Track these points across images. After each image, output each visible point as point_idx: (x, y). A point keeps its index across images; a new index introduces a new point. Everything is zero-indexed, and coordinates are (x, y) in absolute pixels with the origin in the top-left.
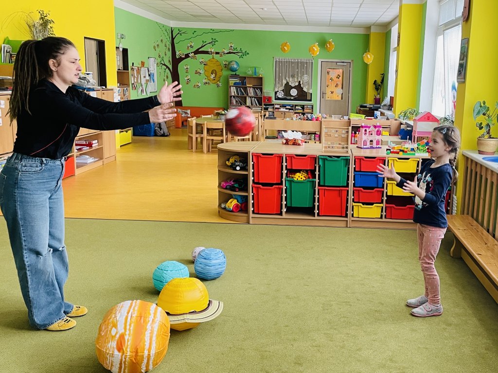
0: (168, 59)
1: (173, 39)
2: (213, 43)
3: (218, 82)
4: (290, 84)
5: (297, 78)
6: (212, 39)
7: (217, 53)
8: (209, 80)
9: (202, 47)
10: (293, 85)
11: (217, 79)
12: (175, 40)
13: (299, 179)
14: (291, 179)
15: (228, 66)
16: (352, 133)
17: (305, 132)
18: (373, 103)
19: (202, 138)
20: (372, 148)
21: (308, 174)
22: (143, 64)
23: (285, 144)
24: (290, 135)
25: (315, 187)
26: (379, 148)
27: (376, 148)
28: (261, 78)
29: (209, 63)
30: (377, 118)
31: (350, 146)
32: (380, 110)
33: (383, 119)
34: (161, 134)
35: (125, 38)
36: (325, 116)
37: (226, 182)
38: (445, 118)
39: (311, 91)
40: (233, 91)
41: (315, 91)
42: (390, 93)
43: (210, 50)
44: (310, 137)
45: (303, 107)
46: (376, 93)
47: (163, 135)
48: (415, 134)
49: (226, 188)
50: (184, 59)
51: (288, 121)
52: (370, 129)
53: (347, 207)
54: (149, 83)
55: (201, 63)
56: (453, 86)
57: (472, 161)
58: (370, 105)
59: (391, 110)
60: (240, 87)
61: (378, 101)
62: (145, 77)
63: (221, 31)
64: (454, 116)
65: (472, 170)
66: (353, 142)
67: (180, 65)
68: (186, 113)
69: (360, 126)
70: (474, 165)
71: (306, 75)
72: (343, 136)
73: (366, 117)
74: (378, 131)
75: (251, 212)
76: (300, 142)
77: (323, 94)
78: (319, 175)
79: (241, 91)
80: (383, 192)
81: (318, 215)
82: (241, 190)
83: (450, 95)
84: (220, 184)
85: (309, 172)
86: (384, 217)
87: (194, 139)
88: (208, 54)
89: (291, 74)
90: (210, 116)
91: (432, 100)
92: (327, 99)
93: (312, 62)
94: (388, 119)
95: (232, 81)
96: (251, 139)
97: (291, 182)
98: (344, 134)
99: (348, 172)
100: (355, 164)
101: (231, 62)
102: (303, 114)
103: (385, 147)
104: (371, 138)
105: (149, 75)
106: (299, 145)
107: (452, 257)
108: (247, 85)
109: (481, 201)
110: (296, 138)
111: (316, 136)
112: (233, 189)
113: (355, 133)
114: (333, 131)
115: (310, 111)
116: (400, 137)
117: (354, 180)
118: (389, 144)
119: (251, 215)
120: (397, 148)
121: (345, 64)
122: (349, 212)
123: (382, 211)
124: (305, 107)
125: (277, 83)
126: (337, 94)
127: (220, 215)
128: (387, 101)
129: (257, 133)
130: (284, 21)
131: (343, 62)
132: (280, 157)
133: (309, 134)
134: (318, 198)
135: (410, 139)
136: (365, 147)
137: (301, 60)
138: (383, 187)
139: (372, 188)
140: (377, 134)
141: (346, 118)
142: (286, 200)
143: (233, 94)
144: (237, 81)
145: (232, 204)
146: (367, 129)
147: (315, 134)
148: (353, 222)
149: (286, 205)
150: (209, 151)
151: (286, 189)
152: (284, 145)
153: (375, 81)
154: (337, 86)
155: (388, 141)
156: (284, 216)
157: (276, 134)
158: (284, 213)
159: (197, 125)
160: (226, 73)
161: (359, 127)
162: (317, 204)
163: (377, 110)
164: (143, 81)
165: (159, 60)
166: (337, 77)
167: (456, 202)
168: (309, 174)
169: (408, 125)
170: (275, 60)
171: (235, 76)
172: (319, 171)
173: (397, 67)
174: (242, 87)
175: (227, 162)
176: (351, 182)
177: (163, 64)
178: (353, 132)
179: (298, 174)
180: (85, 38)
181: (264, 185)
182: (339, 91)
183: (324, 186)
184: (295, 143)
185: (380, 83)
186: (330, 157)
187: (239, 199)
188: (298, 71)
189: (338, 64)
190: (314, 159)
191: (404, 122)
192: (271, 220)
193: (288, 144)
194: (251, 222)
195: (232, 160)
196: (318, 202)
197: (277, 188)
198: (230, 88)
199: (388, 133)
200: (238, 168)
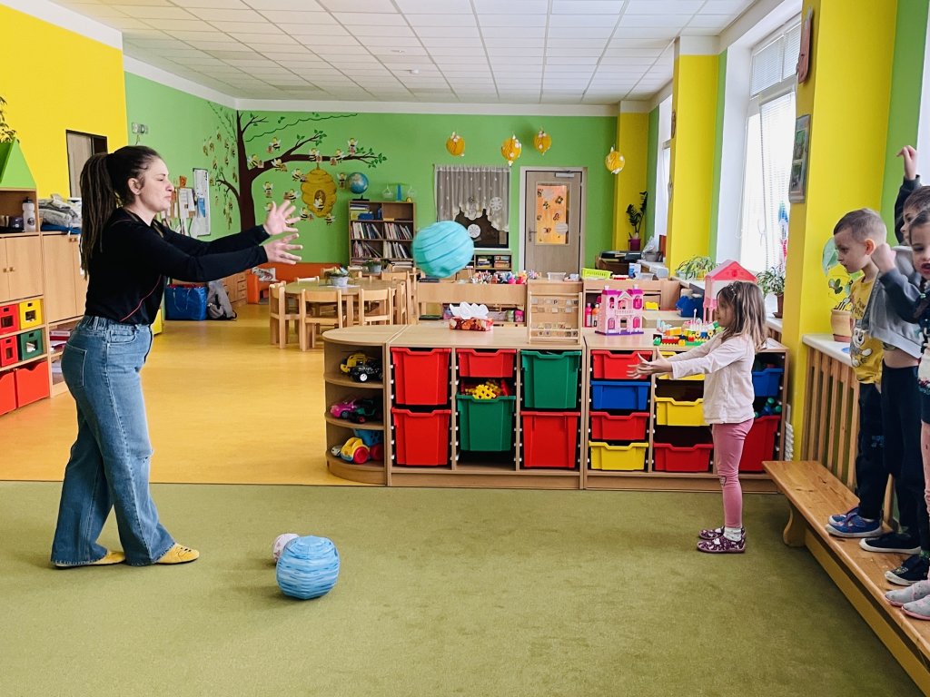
0: (231, 171)
1: (240, 133)
2: (318, 139)
3: (329, 215)
4: (466, 215)
5: (480, 205)
6: (316, 131)
7: (326, 159)
8: (311, 210)
9: (296, 147)
10: (472, 218)
11: (326, 208)
12: (244, 135)
13: (484, 397)
14: (467, 397)
15: (346, 183)
16: (586, 306)
17: (496, 306)
18: (627, 249)
19: (297, 322)
20: (625, 333)
21: (500, 387)
22: (183, 181)
23: (456, 328)
24: (464, 312)
25: (515, 412)
26: (638, 333)
27: (633, 333)
28: (411, 205)
29: (309, 178)
30: (635, 276)
31: (583, 330)
32: (639, 261)
33: (647, 279)
34: (218, 316)
35: (147, 133)
36: (535, 275)
37: (341, 405)
38: (767, 273)
39: (506, 229)
40: (358, 230)
41: (513, 226)
42: (660, 228)
43: (311, 153)
44: (506, 316)
45: (492, 259)
46: (631, 229)
47: (224, 318)
48: (709, 303)
49: (341, 418)
50: (262, 170)
51: (461, 285)
52: (621, 298)
53: (578, 450)
54: (195, 218)
55: (295, 178)
56: (780, 212)
57: (822, 354)
58: (621, 252)
59: (662, 261)
60: (370, 223)
61: (635, 245)
62: (187, 206)
63: (332, 116)
64: (783, 270)
65: (821, 374)
66: (589, 324)
67: (255, 183)
68: (268, 274)
69: (601, 292)
70: (826, 362)
71: (497, 198)
72: (568, 310)
73: (614, 276)
74: (636, 300)
75: (390, 463)
76: (484, 324)
77: (530, 232)
78: (522, 388)
79: (372, 229)
80: (648, 419)
81: (522, 466)
82: (369, 420)
83: (776, 230)
84: (328, 409)
85: (502, 382)
86: (650, 467)
87: (282, 324)
88: (309, 160)
89: (467, 197)
90: (313, 279)
91: (740, 240)
92: (538, 242)
93: (508, 173)
94: (655, 278)
95: (356, 212)
96: (391, 322)
97: (468, 402)
98: (570, 307)
99: (580, 381)
100: (592, 366)
101: (353, 174)
102: (492, 272)
103: (650, 332)
104: (622, 314)
105: (196, 203)
106: (483, 330)
107: (787, 545)
108: (385, 220)
109: (842, 433)
110: (477, 316)
111: (517, 313)
112: (354, 418)
113: (593, 307)
114: (548, 302)
115: (506, 266)
116: (679, 312)
117: (591, 397)
118: (658, 325)
119: (391, 469)
120: (674, 331)
121: (572, 175)
122: (583, 461)
123: (647, 457)
124: (497, 258)
125: (442, 213)
126: (556, 233)
127: (331, 470)
128: (653, 244)
129: (403, 310)
130: (453, 95)
131: (568, 172)
132: (445, 354)
133: (504, 309)
134: (522, 433)
135: (700, 315)
136: (611, 331)
137: (487, 169)
138: (648, 410)
139: (627, 412)
140: (634, 307)
141: (575, 277)
142: (458, 438)
143: (357, 237)
144: (365, 210)
145: (352, 447)
146: (615, 297)
147: (515, 309)
148: (592, 479)
149: (458, 447)
150: (310, 346)
151: (458, 417)
152: (455, 332)
153: (630, 207)
154: (556, 217)
155: (656, 321)
156: (456, 469)
157: (440, 312)
158: (454, 464)
159: (289, 297)
160: (343, 196)
161: (600, 294)
162: (518, 445)
163: (634, 262)
164: (184, 215)
165: (215, 173)
166: (556, 202)
167: (792, 436)
168: (503, 386)
169: (695, 289)
170: (436, 170)
171: (360, 202)
172: (522, 380)
173: (671, 177)
174: (373, 223)
175: (342, 366)
176: (586, 400)
177: (222, 182)
178: (589, 305)
179: (481, 387)
180: (68, 132)
181: (415, 408)
182: (560, 227)
183: (533, 409)
184: (475, 326)
185: (639, 211)
186: (543, 352)
187: (367, 438)
188: (481, 191)
189: (558, 175)
190: (511, 356)
191: (687, 283)
192: (430, 478)
193: (461, 329)
194: (390, 483)
195: (351, 362)
196: (522, 441)
197: (440, 415)
198: (352, 224)
199: (655, 306)
200: (363, 378)
